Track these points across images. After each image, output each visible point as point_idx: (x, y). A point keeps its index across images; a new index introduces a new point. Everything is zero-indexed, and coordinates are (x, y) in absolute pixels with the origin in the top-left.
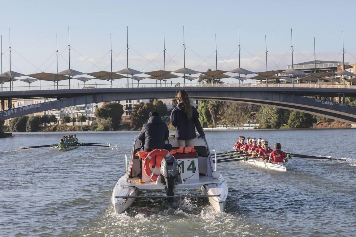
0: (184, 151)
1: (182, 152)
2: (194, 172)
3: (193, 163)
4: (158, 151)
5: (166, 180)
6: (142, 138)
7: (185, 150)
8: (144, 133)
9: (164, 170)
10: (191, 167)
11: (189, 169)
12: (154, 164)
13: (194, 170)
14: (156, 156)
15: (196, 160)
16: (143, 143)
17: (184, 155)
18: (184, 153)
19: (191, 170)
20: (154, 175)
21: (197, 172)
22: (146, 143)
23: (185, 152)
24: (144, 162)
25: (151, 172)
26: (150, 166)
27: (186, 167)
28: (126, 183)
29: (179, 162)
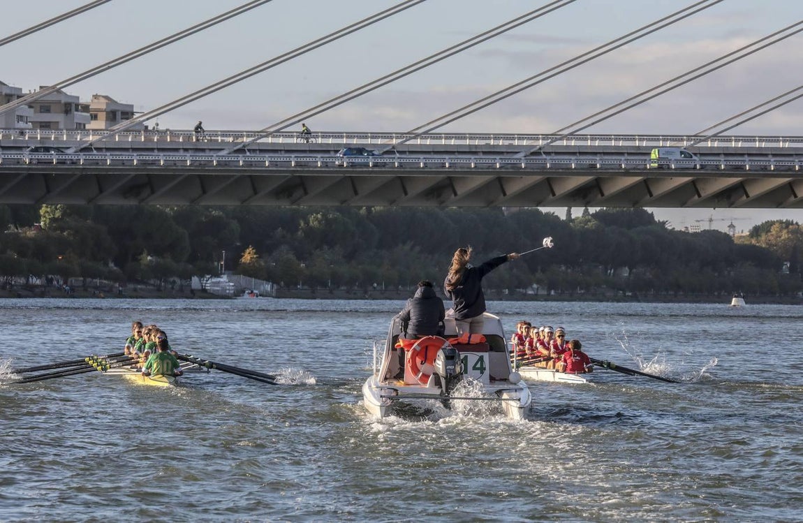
0: (469, 341)
1: (467, 342)
2: (482, 373)
3: (481, 359)
4: (429, 338)
5: (443, 381)
6: (406, 319)
7: (471, 340)
8: (409, 312)
9: (441, 367)
10: (479, 366)
11: (474, 368)
12: (424, 359)
13: (482, 370)
14: (427, 347)
15: (486, 355)
16: (406, 327)
17: (469, 347)
18: (468, 344)
19: (478, 369)
20: (423, 374)
21: (487, 372)
22: (410, 327)
23: (471, 343)
24: (408, 355)
25: (419, 371)
26: (418, 360)
27: (471, 364)
28: (380, 384)
29: (462, 357)
